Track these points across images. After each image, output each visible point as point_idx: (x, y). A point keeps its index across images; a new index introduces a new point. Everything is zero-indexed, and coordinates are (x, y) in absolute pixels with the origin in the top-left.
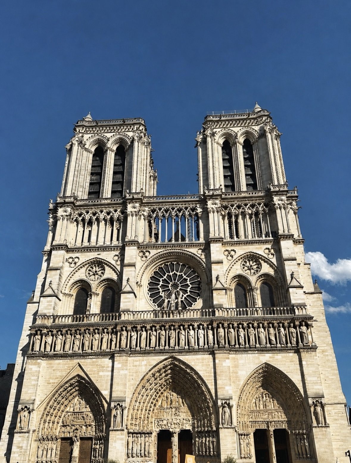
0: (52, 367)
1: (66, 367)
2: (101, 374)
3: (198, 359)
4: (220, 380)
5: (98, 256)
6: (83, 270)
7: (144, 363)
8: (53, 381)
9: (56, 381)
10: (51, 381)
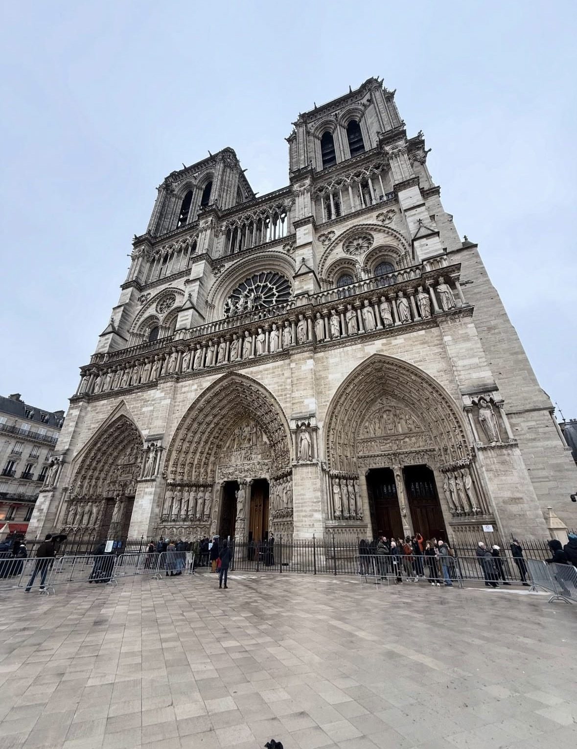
0: (96, 410)
1: (109, 408)
2: (144, 409)
3: (266, 370)
4: (297, 390)
5: (170, 286)
6: (154, 305)
7: (195, 387)
8: (94, 426)
9: (97, 425)
10: (93, 426)
